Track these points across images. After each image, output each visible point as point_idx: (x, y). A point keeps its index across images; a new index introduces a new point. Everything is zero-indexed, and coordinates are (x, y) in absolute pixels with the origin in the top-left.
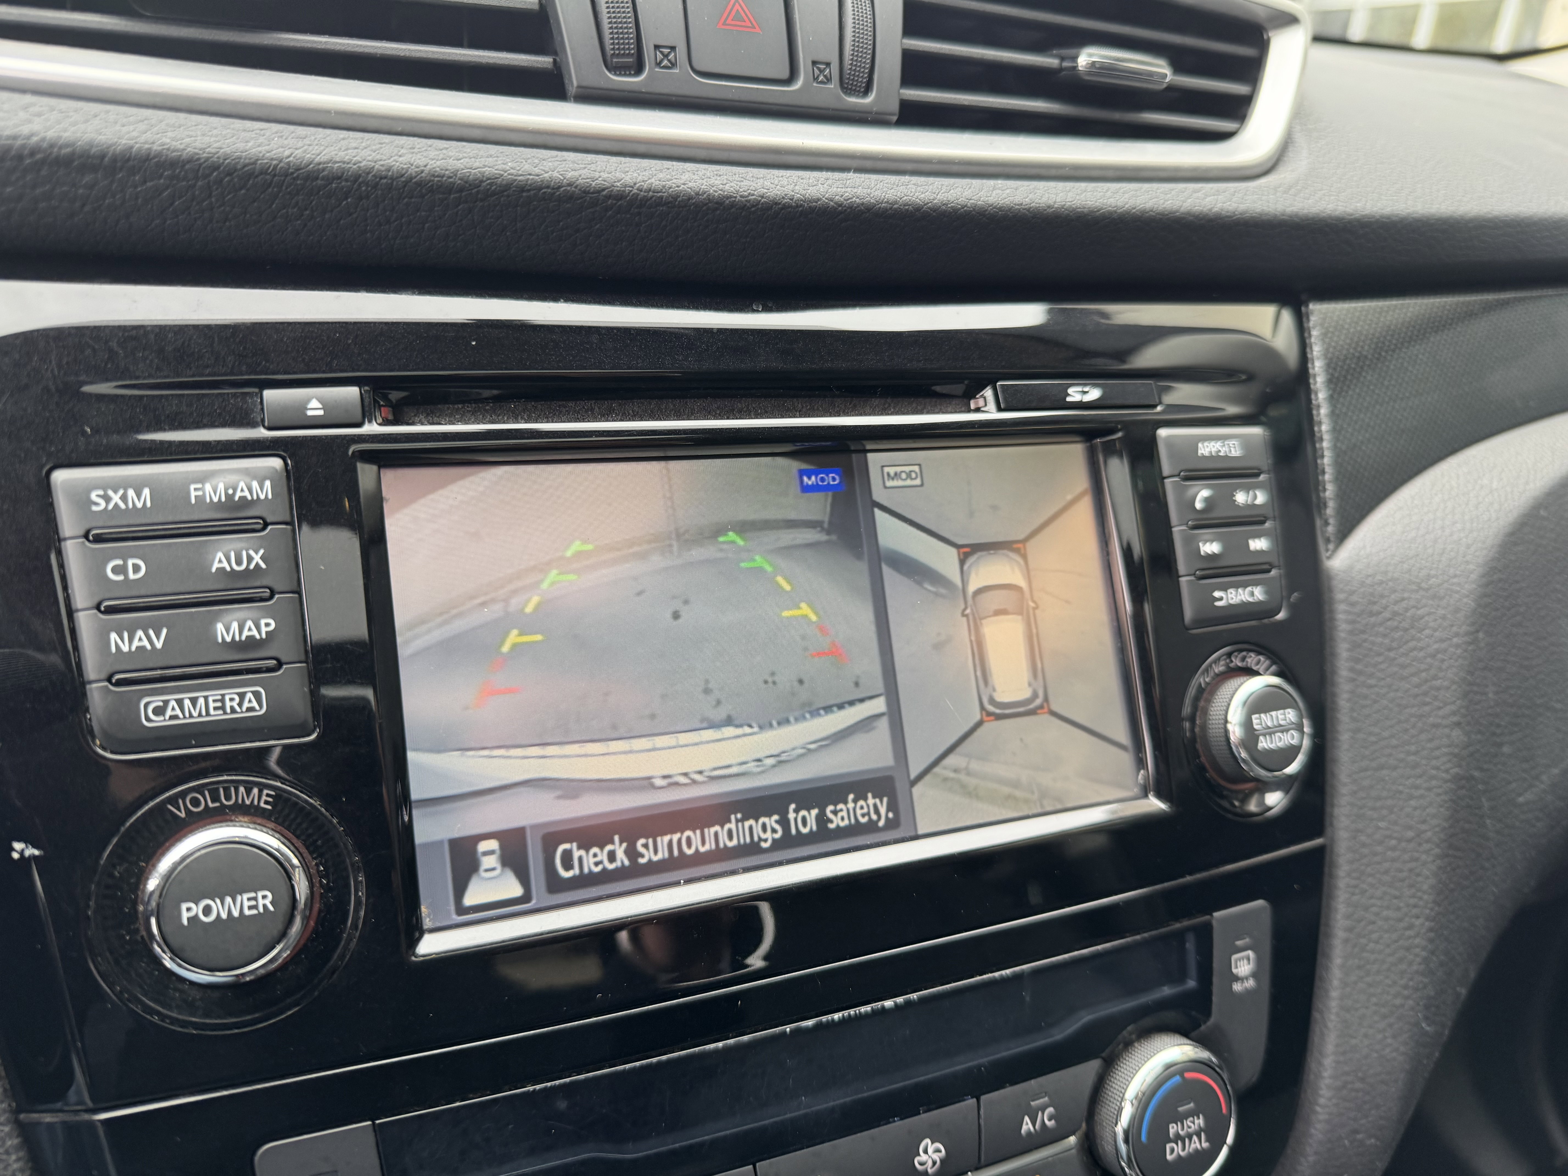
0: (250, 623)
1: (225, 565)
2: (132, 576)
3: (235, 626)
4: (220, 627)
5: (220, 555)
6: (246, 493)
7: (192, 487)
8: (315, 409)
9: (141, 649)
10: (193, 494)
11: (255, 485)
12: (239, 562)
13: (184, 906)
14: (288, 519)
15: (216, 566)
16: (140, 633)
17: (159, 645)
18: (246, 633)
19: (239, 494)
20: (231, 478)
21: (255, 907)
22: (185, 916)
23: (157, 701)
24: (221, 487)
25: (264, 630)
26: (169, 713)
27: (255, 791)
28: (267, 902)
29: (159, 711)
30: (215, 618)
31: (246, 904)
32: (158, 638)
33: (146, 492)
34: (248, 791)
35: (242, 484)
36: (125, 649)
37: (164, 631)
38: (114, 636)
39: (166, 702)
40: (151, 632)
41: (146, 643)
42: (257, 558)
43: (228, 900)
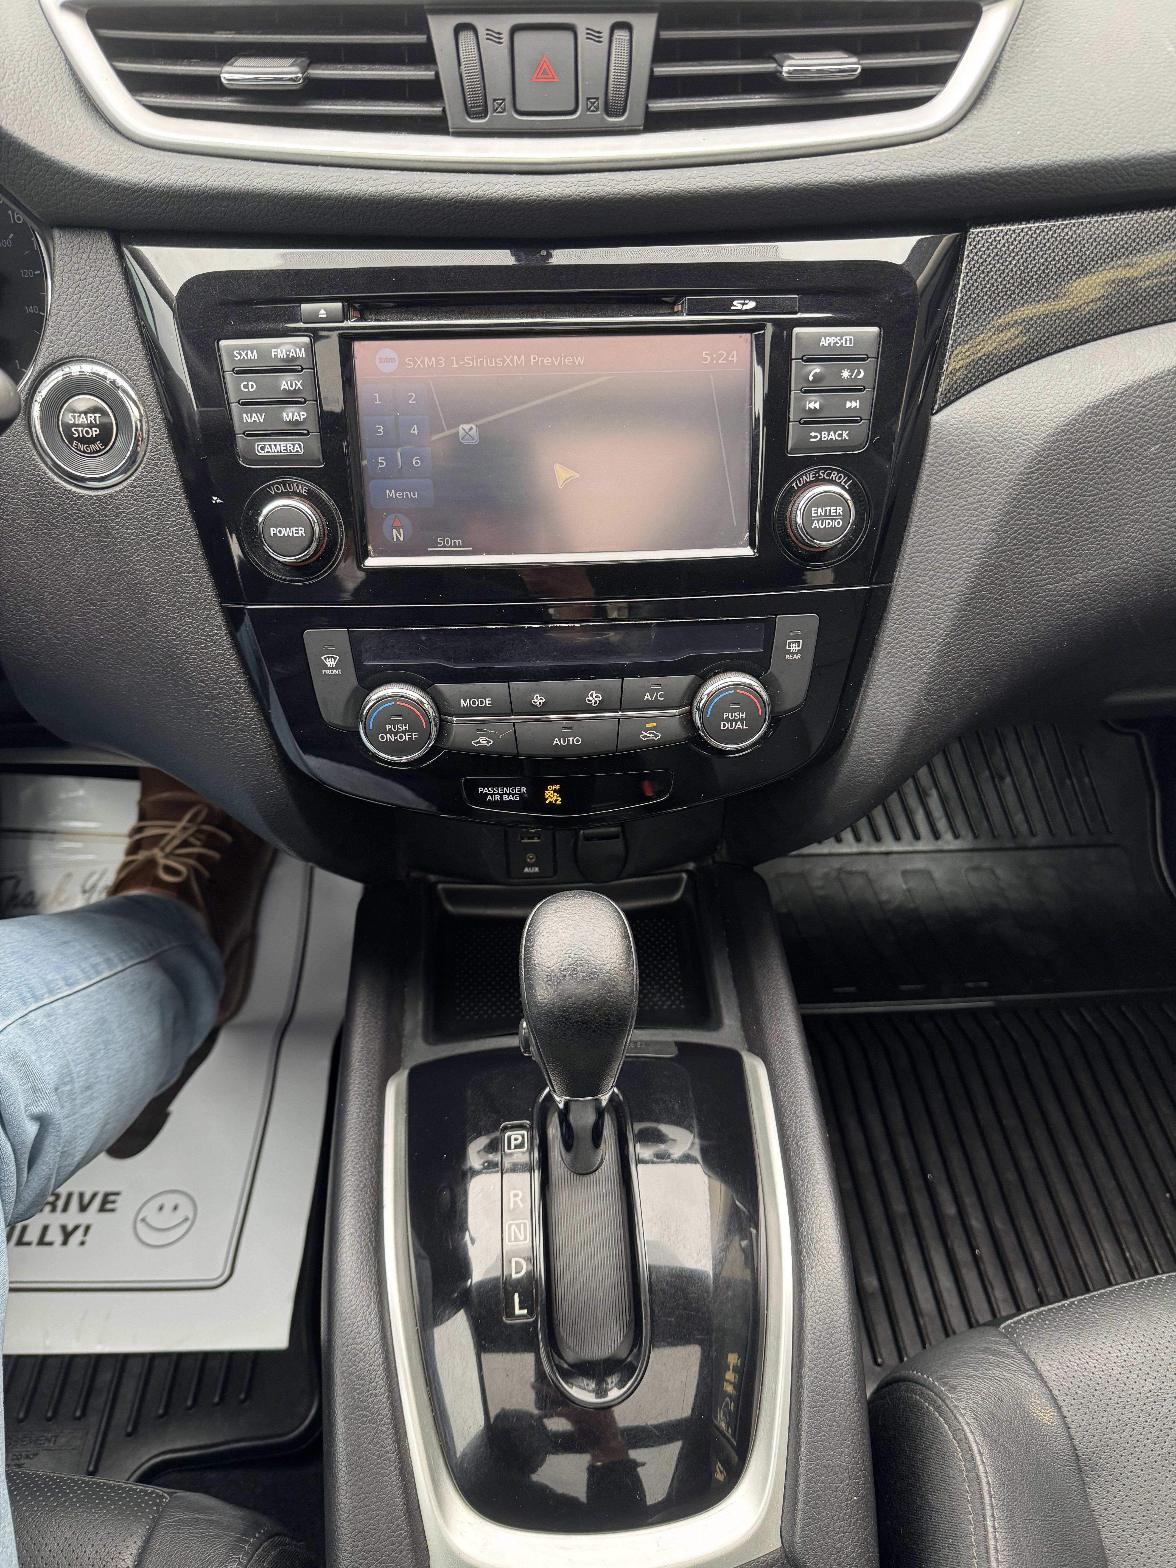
0: (296, 414)
1: (286, 387)
2: (251, 390)
3: (290, 414)
4: (285, 415)
5: (284, 382)
6: (294, 354)
7: (273, 350)
8: (323, 314)
9: (255, 421)
10: (273, 354)
11: (298, 350)
12: (292, 387)
13: (272, 529)
14: (312, 367)
15: (283, 387)
16: (254, 415)
17: (262, 421)
18: (295, 418)
19: (291, 355)
20: (288, 347)
21: (298, 533)
22: (272, 533)
23: (262, 444)
24: (284, 351)
25: (302, 417)
26: (266, 450)
27: (300, 487)
28: (303, 532)
29: (263, 449)
30: (283, 410)
31: (295, 532)
32: (261, 417)
33: (255, 352)
34: (298, 486)
35: (292, 350)
36: (249, 421)
37: (264, 414)
38: (245, 415)
39: (265, 445)
40: (259, 415)
41: (257, 419)
42: (299, 385)
43: (288, 529)
